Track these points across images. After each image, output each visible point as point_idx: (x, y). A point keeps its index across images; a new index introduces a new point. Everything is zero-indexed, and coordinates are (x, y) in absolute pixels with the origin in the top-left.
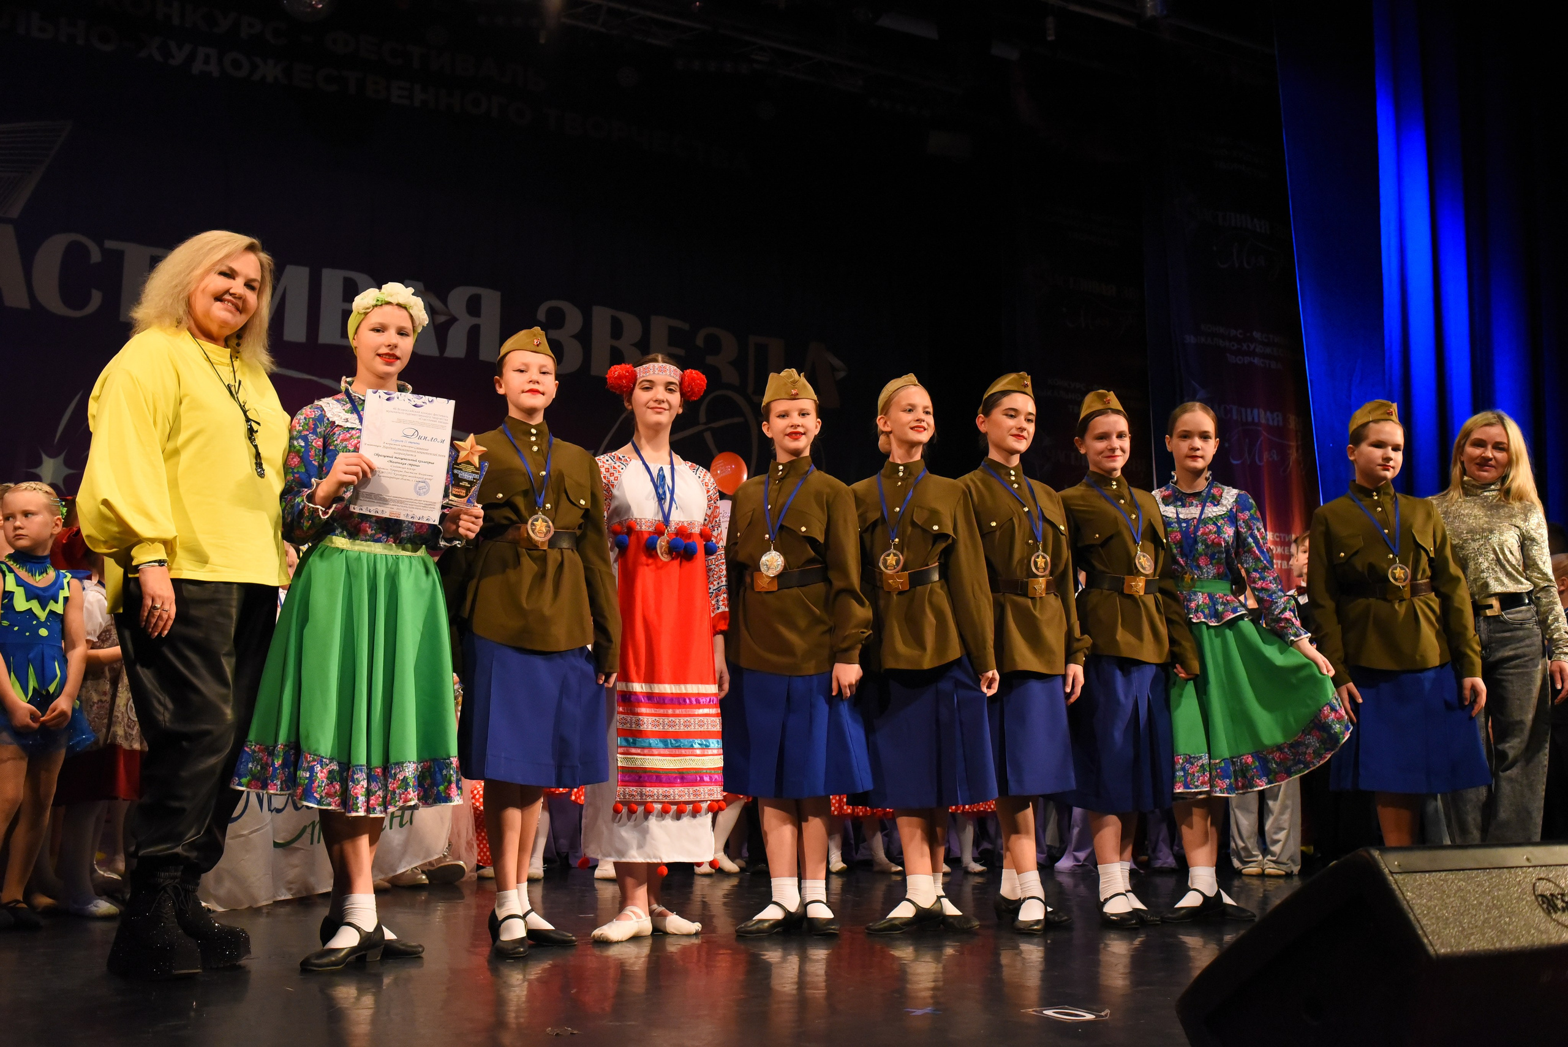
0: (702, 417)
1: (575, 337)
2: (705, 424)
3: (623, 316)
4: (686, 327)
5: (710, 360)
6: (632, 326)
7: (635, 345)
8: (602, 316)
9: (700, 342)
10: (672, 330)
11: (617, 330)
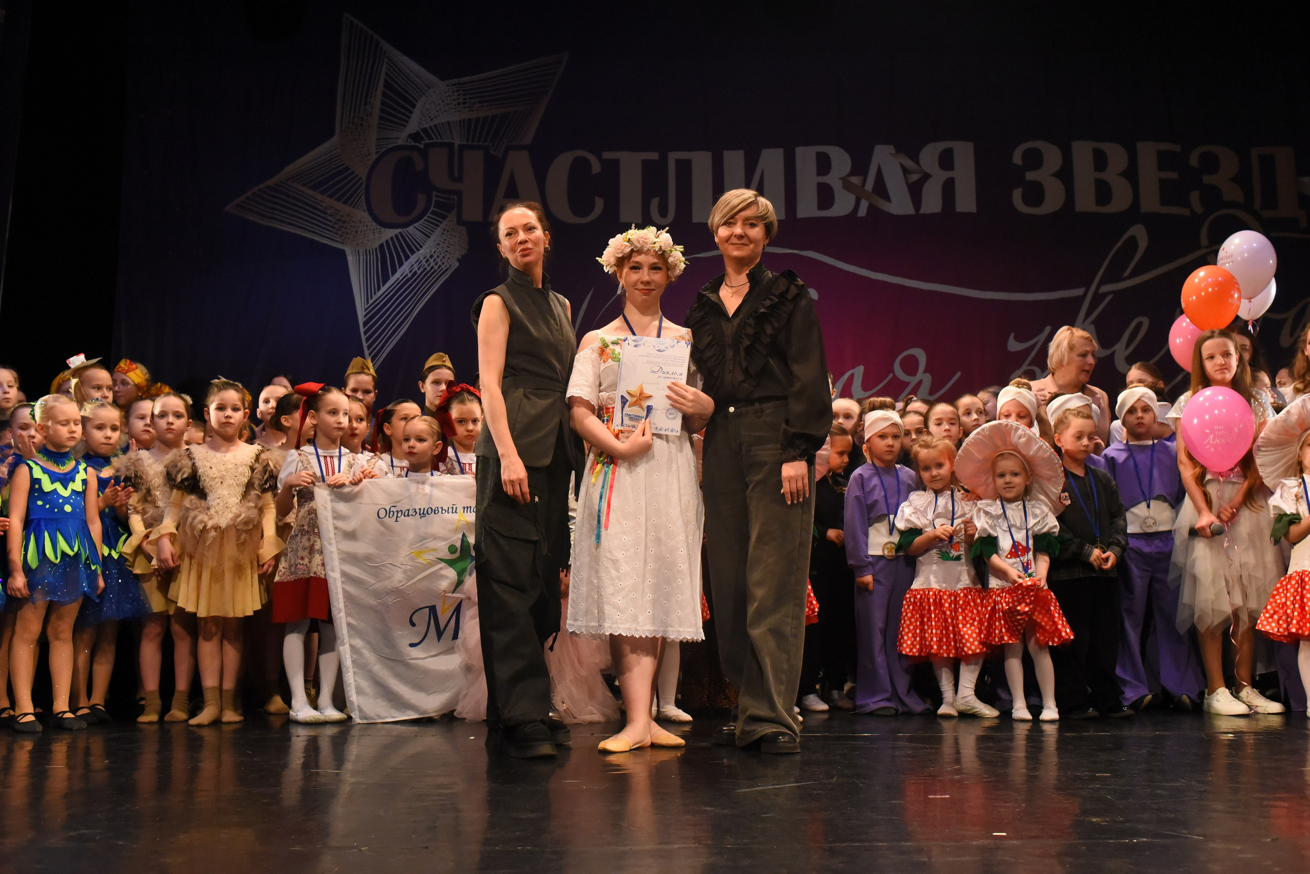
0: (1204, 239)
1: (1057, 175)
2: (1206, 247)
3: (1105, 146)
4: (1177, 148)
5: (1207, 179)
6: (1117, 156)
7: (1122, 174)
8: (1082, 151)
9: (1194, 161)
10: (1161, 154)
11: (1100, 161)
